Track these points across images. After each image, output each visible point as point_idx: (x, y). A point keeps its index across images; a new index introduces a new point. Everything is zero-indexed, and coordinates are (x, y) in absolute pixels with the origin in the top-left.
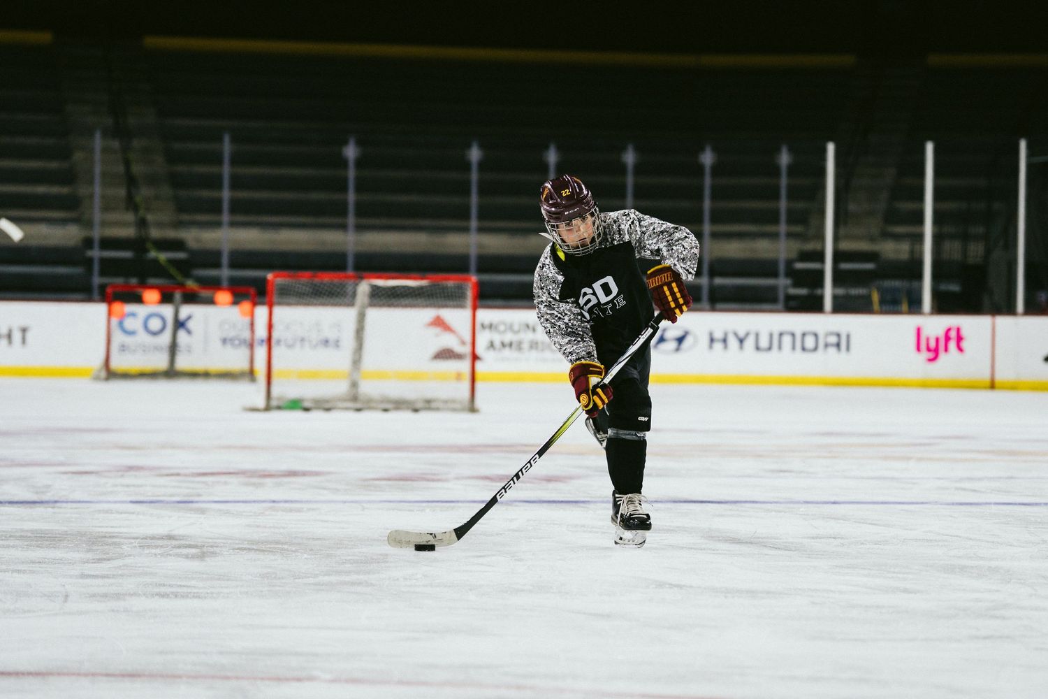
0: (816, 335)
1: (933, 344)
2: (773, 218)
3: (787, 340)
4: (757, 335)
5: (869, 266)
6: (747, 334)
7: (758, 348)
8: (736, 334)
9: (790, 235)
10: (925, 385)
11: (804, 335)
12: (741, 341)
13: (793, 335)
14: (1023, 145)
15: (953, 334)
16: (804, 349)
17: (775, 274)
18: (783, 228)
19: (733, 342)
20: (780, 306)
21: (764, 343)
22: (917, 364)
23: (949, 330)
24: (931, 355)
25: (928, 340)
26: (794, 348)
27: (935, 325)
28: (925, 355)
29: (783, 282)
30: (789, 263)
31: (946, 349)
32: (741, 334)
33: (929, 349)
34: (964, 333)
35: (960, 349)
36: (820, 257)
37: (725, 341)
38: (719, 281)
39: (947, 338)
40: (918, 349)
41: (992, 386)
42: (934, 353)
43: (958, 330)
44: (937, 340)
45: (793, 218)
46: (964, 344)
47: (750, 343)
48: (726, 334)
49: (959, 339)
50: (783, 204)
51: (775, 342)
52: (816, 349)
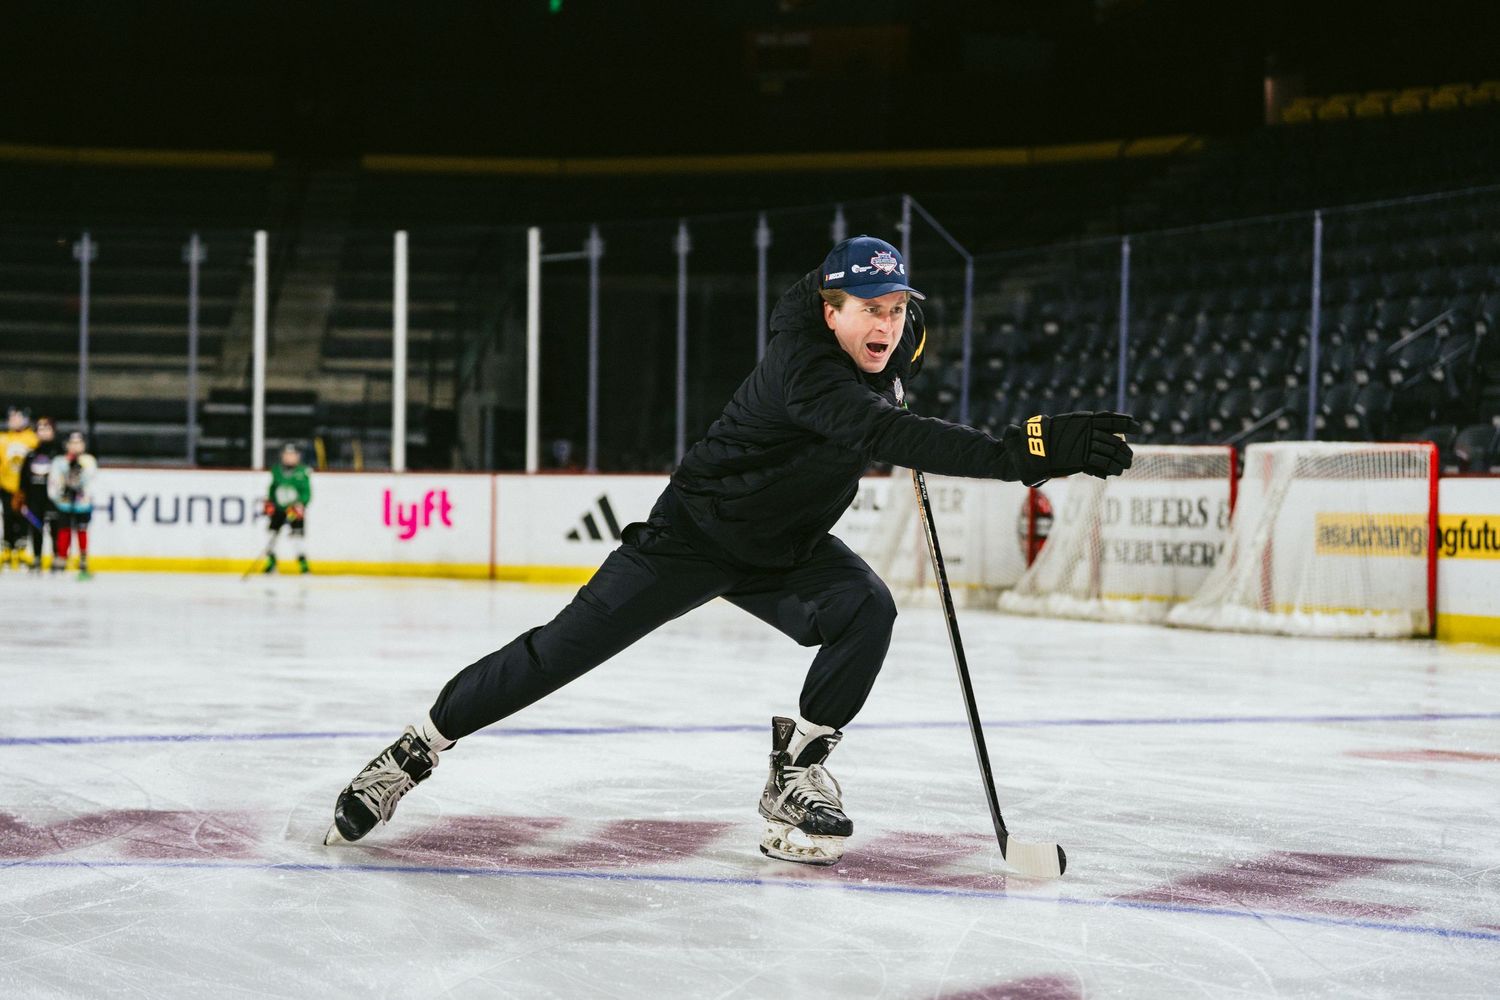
0: (241, 502)
1: (407, 515)
2: (180, 346)
3: (200, 508)
4: (157, 501)
5: (305, 410)
6: (143, 500)
7: (158, 519)
8: (126, 500)
9: (202, 369)
10: (396, 572)
11: (224, 501)
12: (135, 510)
13: (209, 501)
14: (534, 237)
15: (436, 501)
16: (224, 521)
17: (182, 420)
18: (193, 360)
19: (122, 510)
20: (191, 460)
21: (167, 512)
22: (385, 543)
23: (430, 495)
24: (405, 530)
25: (401, 508)
26: (209, 519)
27: (411, 488)
28: (397, 529)
29: (193, 430)
30: (200, 404)
31: (427, 522)
32: (135, 500)
33: (402, 522)
34: (451, 499)
35: (447, 522)
36: (246, 397)
37: (111, 509)
38: (101, 428)
39: (429, 507)
40: (387, 521)
41: (493, 575)
42: (410, 527)
43: (444, 495)
44: (414, 508)
45: (208, 347)
46: (451, 515)
47: (146, 511)
48: (112, 500)
49: (446, 507)
50: (193, 331)
51: (183, 511)
52: (241, 520)
